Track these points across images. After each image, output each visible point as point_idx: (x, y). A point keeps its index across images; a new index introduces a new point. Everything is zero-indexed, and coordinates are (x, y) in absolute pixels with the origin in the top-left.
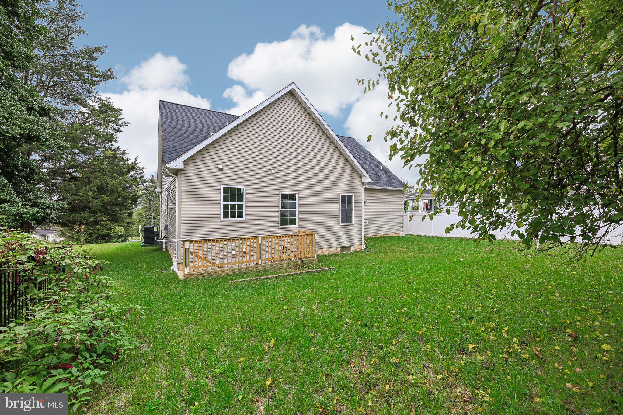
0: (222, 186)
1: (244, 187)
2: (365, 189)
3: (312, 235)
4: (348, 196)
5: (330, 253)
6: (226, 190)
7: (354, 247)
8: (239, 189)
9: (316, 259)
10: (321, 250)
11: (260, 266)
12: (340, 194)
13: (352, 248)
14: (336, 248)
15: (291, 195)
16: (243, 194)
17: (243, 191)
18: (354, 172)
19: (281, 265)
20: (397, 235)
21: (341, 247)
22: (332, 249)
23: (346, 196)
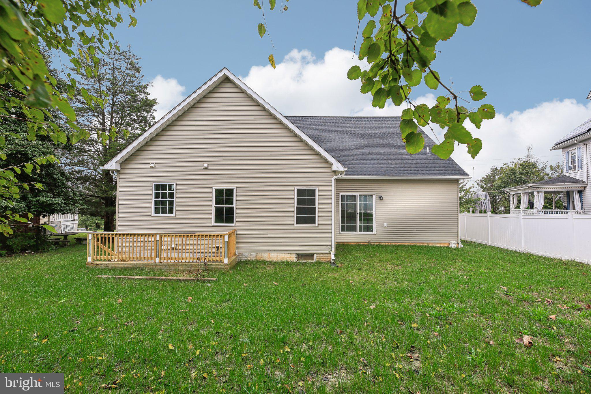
0: (154, 184)
1: (175, 184)
2: (337, 180)
3: (221, 236)
4: (308, 190)
5: (279, 260)
6: (157, 187)
7: (318, 255)
8: (170, 186)
9: (225, 265)
10: (267, 255)
11: (157, 265)
12: (295, 188)
13: (315, 256)
14: (289, 255)
15: (227, 190)
16: (173, 190)
17: (174, 187)
18: (320, 158)
19: (179, 267)
20: (446, 245)
21: (299, 255)
22: (283, 255)
23: (305, 190)
